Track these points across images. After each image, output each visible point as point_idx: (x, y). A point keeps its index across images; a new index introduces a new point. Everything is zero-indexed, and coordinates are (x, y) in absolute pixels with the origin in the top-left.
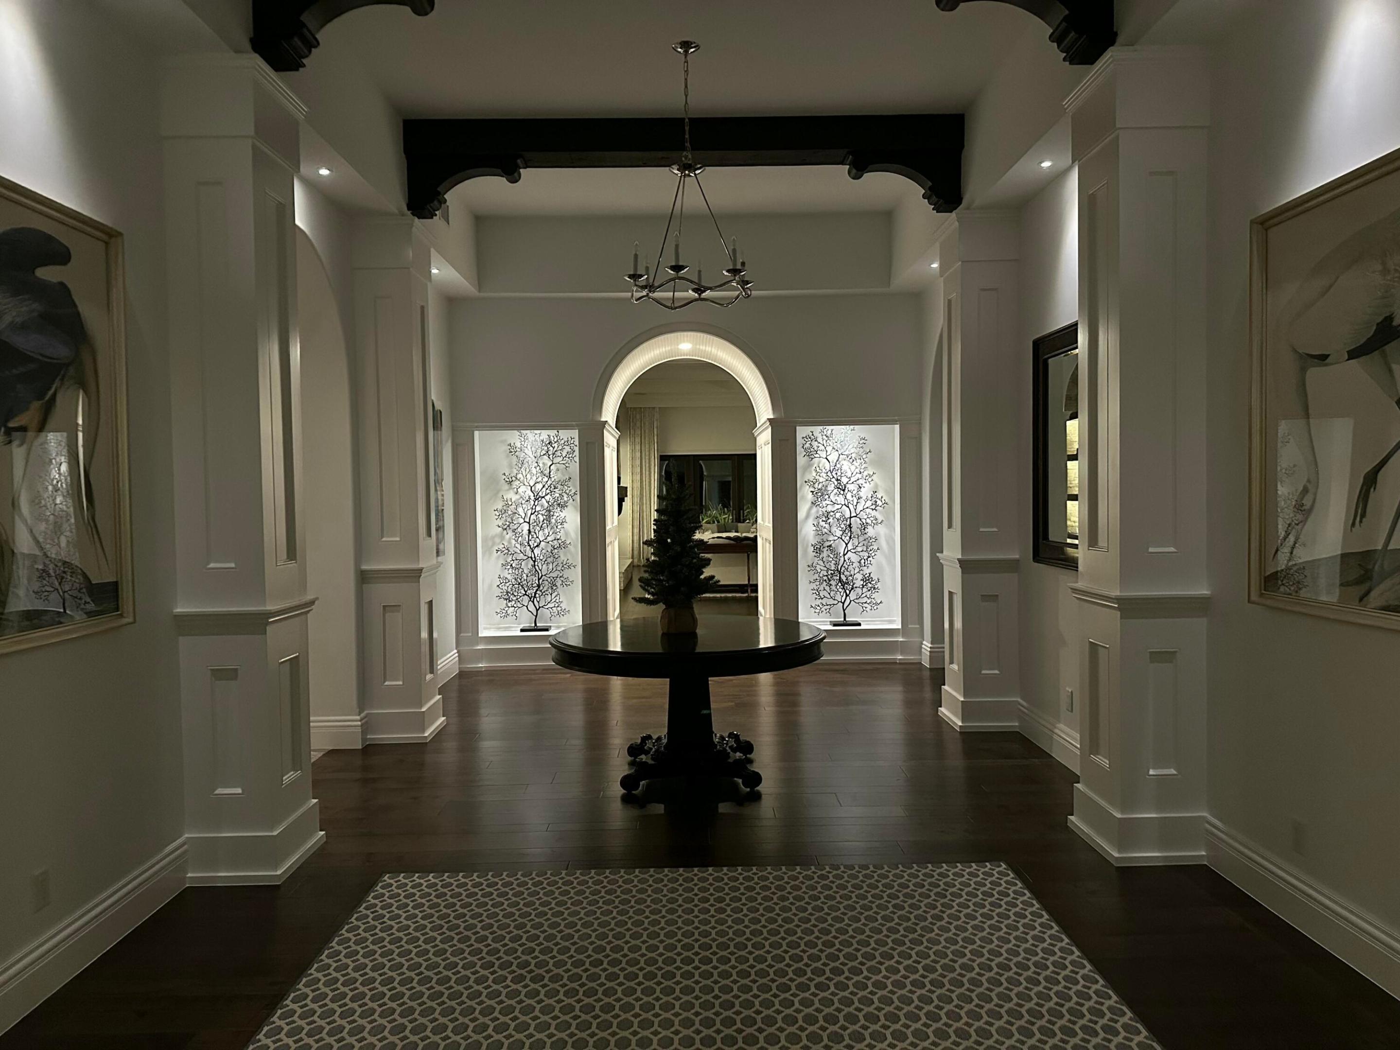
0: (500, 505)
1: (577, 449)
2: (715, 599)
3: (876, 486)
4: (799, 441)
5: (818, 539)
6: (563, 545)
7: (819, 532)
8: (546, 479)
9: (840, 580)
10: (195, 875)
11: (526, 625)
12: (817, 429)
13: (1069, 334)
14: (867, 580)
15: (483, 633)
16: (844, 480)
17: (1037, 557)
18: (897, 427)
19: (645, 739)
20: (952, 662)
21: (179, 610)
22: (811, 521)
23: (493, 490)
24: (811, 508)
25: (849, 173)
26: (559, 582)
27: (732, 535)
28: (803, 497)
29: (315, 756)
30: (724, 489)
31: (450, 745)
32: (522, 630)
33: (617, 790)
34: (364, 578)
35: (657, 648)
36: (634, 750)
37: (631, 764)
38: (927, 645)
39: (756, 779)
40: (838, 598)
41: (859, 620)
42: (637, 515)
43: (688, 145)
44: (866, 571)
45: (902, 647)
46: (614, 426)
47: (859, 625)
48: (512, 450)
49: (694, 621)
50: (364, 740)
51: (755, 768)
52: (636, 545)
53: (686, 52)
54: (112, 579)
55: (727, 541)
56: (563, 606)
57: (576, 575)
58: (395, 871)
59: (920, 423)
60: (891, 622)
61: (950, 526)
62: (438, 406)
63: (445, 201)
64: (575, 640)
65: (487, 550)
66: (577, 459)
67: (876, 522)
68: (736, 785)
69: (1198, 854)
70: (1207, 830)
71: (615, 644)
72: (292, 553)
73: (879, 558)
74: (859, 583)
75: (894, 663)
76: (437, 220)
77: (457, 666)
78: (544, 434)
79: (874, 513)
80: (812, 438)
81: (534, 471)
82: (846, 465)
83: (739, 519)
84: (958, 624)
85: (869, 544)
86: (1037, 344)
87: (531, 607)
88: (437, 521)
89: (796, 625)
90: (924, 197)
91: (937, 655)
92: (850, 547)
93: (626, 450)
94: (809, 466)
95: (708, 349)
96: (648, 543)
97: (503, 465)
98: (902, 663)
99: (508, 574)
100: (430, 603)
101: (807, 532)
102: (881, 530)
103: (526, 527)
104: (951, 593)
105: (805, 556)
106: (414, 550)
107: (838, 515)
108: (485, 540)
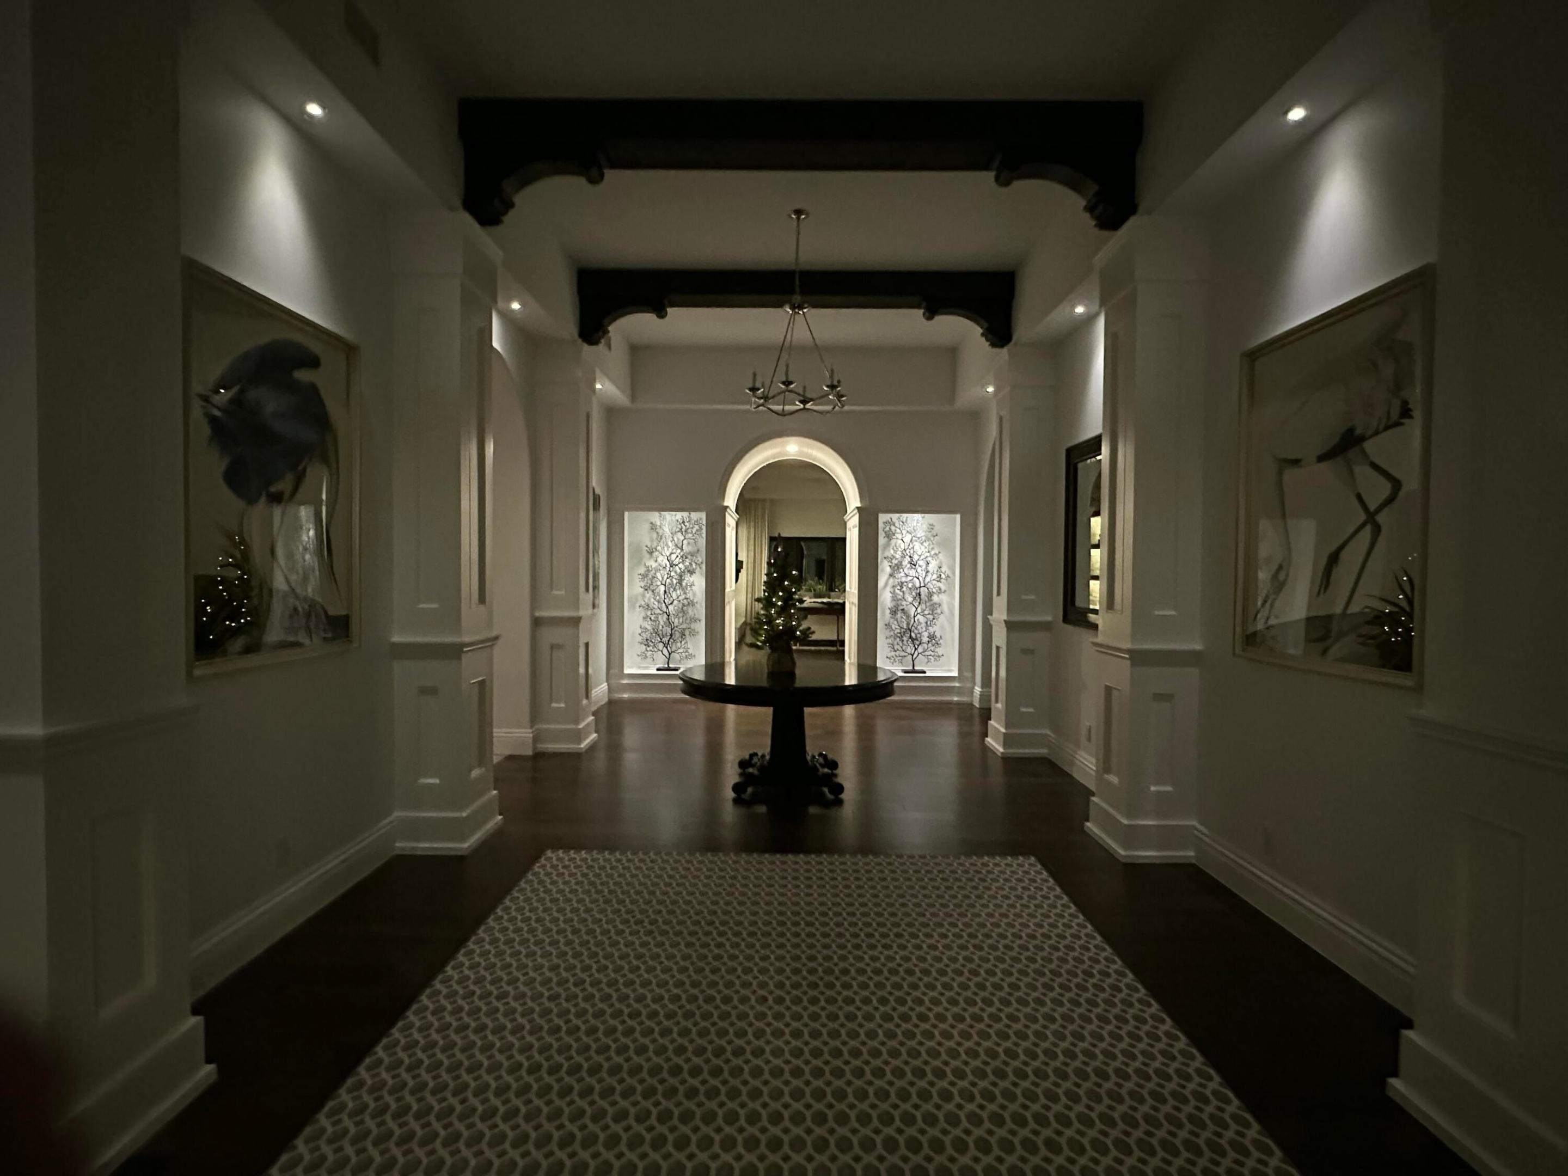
0: (642, 570)
1: (704, 528)
2: (810, 651)
3: (941, 563)
4: (881, 525)
5: (894, 603)
6: (691, 603)
7: (894, 598)
8: (679, 551)
9: (911, 637)
10: (403, 846)
11: (661, 666)
12: (895, 517)
13: (1094, 446)
14: (932, 637)
15: (627, 671)
16: (916, 557)
17: (1066, 619)
18: (958, 517)
19: (753, 755)
20: (997, 701)
21: (396, 639)
22: (889, 589)
23: (638, 560)
24: (888, 579)
25: (924, 314)
26: (687, 633)
27: (825, 600)
28: (883, 570)
29: (496, 760)
30: (820, 564)
31: (601, 756)
32: (658, 670)
33: (730, 794)
34: (537, 623)
35: (763, 682)
36: (743, 764)
37: (741, 775)
38: (978, 690)
39: (840, 789)
40: (909, 650)
41: (924, 669)
42: (750, 584)
43: (797, 289)
44: (931, 630)
45: (959, 691)
46: (734, 510)
47: (924, 672)
48: (653, 527)
49: (794, 663)
50: (535, 748)
51: (839, 780)
52: (749, 601)
53: (798, 218)
54: (344, 613)
55: (821, 606)
56: (690, 651)
57: (701, 627)
58: (555, 848)
59: (976, 514)
60: (950, 671)
61: (999, 594)
62: (598, 491)
63: (608, 332)
64: (699, 675)
65: (632, 606)
66: (704, 535)
67: (940, 591)
68: (823, 794)
69: (1189, 854)
70: (1196, 836)
71: (731, 679)
72: (482, 599)
73: (942, 620)
74: (925, 639)
75: (950, 703)
76: (601, 347)
77: (606, 695)
78: (679, 515)
79: (939, 584)
80: (891, 523)
81: (670, 544)
82: (917, 546)
83: (831, 589)
84: (1003, 673)
85: (934, 608)
86: (1069, 451)
87: (665, 651)
88: (594, 581)
89: (874, 669)
90: (983, 335)
91: (985, 697)
92: (919, 610)
93: (743, 532)
94: (887, 546)
95: (810, 451)
96: (758, 600)
97: (646, 540)
98: (958, 704)
99: (648, 625)
100: (587, 645)
101: (885, 598)
102: (942, 598)
103: (662, 588)
104: (998, 648)
105: (883, 616)
106: (576, 604)
107: (910, 585)
108: (630, 598)
